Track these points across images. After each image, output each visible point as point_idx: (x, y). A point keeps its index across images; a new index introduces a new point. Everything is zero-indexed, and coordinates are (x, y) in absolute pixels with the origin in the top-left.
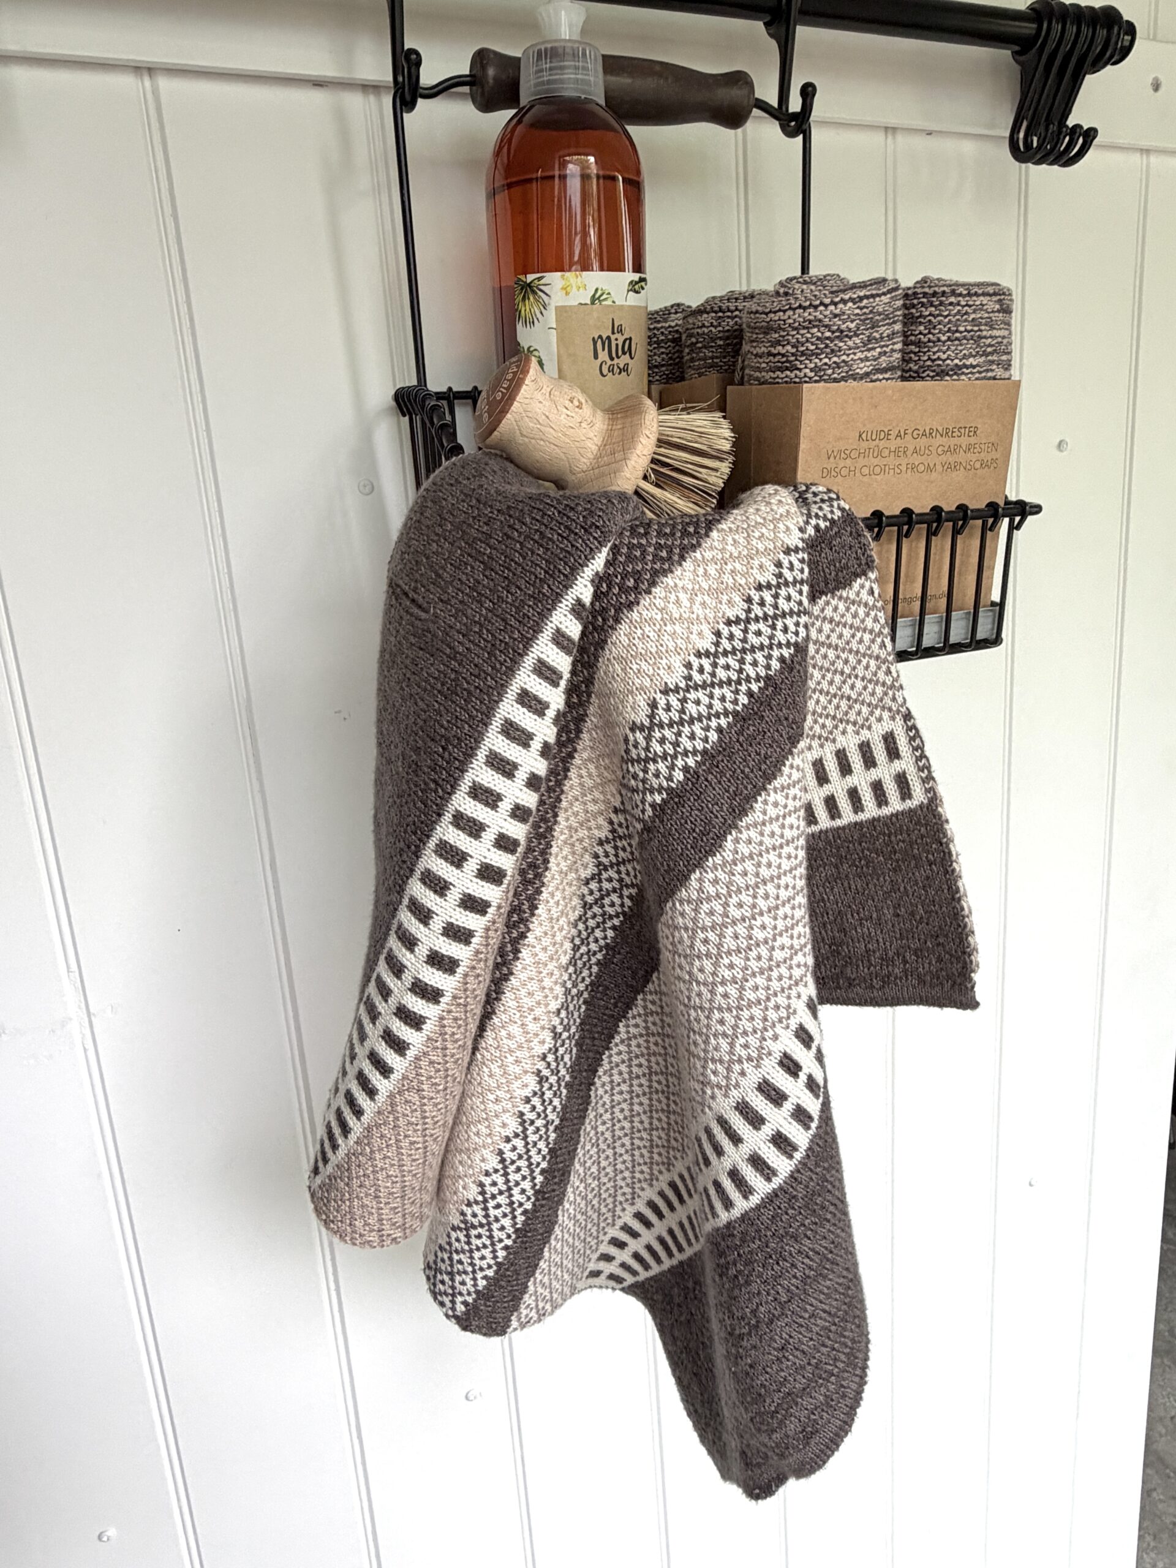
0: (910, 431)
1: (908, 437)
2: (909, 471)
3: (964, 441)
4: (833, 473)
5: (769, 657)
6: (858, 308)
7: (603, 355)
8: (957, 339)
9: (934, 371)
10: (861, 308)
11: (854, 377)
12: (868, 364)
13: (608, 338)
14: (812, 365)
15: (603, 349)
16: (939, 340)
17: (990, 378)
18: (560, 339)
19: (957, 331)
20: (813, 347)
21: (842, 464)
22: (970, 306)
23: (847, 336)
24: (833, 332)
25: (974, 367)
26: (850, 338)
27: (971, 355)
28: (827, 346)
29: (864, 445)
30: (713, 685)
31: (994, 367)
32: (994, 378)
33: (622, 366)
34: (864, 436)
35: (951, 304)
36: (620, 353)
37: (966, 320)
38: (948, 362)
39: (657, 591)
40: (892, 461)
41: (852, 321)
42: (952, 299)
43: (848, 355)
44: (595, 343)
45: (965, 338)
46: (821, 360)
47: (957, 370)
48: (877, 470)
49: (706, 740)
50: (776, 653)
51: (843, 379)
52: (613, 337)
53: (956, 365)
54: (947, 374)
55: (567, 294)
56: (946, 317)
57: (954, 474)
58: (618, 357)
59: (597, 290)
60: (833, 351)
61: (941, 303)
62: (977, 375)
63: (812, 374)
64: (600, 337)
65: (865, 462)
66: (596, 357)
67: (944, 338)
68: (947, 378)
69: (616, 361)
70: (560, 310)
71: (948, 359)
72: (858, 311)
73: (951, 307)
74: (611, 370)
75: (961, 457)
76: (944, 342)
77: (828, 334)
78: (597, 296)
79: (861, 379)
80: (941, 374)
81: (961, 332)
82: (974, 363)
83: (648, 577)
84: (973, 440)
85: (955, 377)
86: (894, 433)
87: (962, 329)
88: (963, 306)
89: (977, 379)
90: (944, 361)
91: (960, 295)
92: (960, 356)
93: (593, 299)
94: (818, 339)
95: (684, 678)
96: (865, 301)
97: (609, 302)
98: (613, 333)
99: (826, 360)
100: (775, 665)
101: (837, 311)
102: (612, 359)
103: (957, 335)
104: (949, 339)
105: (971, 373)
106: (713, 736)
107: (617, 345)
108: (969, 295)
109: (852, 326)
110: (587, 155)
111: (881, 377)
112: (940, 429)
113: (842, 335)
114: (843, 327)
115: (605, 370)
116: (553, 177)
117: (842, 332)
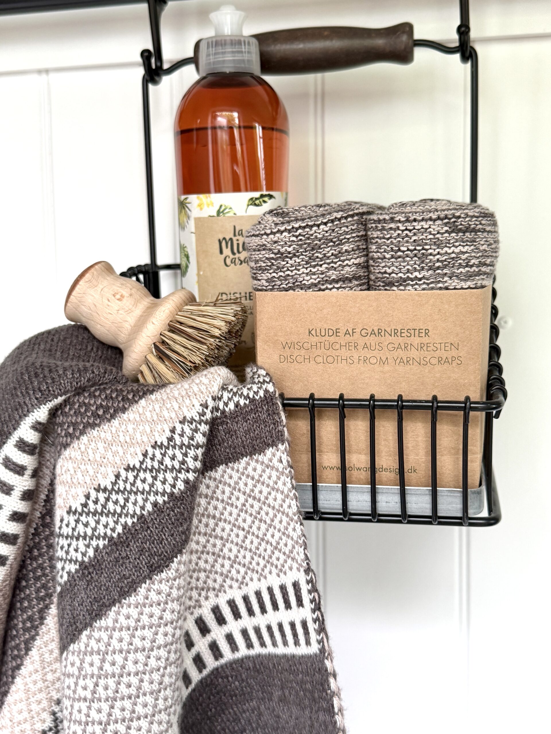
0: (358, 330)
1: (357, 335)
2: (361, 362)
3: (416, 341)
4: (289, 360)
5: (146, 500)
6: (293, 236)
7: (227, 252)
8: (400, 257)
9: (383, 282)
10: (297, 237)
11: (302, 287)
12: (314, 277)
13: (231, 239)
14: (266, 278)
15: (227, 247)
16: (385, 258)
17: (440, 288)
18: (197, 240)
19: (399, 250)
20: (264, 265)
21: (296, 353)
22: (410, 231)
23: (287, 257)
24: (276, 254)
25: (420, 279)
26: (291, 258)
27: (415, 270)
28: (273, 264)
29: (314, 340)
30: (101, 514)
31: (446, 279)
32: (447, 288)
33: (242, 259)
34: (313, 332)
35: (391, 229)
36: (241, 249)
37: (407, 242)
38: (394, 275)
39: (84, 439)
40: (344, 353)
41: (290, 246)
42: (393, 225)
43: (292, 271)
44: (220, 242)
45: (407, 256)
46: (270, 273)
47: (402, 282)
48: (330, 359)
49: (84, 554)
50: (152, 498)
51: (291, 288)
52: (235, 239)
53: (401, 277)
54: (395, 286)
55: (201, 209)
56: (388, 239)
57: (408, 367)
58: (239, 252)
59: (221, 206)
60: (278, 268)
61: (383, 229)
62: (424, 286)
63: (267, 284)
64: (224, 239)
65: (319, 352)
66: (221, 252)
67: (388, 256)
68: (395, 288)
69: (237, 255)
70: (198, 220)
71: (393, 273)
72: (294, 239)
73: (393, 232)
74: (233, 262)
75: (414, 353)
76: (389, 259)
77: (272, 256)
78: (221, 210)
79: (309, 288)
80: (389, 284)
81: (403, 252)
82: (420, 276)
83: (81, 427)
84: (425, 340)
85: (402, 288)
86: (343, 331)
87: (402, 248)
88: (403, 231)
89: (424, 289)
90: (390, 274)
91: (399, 221)
92: (404, 270)
93: (218, 213)
94: (267, 259)
95: (82, 505)
96: (300, 231)
97: (231, 214)
98: (235, 235)
99: (275, 274)
100: (149, 507)
101: (276, 239)
102: (234, 253)
103: (400, 253)
104: (392, 257)
105: (416, 284)
106: (91, 552)
107: (238, 244)
108: (408, 221)
109: (290, 249)
110: (232, 111)
111: (330, 286)
112: (388, 330)
113: (282, 256)
114: (283, 250)
115: (228, 261)
116: (206, 129)
117: (282, 254)
